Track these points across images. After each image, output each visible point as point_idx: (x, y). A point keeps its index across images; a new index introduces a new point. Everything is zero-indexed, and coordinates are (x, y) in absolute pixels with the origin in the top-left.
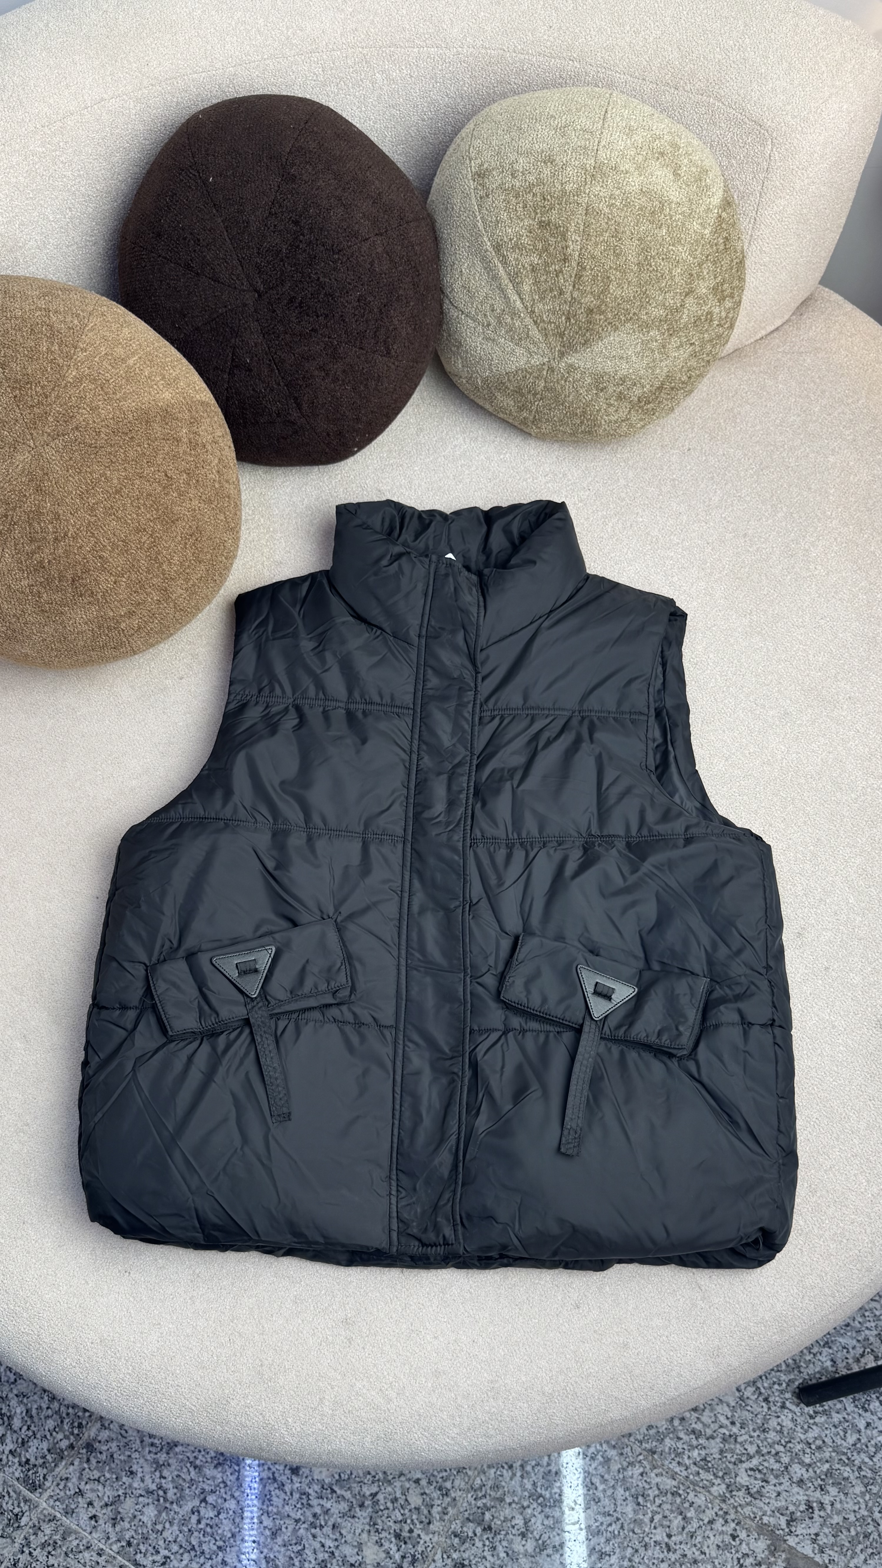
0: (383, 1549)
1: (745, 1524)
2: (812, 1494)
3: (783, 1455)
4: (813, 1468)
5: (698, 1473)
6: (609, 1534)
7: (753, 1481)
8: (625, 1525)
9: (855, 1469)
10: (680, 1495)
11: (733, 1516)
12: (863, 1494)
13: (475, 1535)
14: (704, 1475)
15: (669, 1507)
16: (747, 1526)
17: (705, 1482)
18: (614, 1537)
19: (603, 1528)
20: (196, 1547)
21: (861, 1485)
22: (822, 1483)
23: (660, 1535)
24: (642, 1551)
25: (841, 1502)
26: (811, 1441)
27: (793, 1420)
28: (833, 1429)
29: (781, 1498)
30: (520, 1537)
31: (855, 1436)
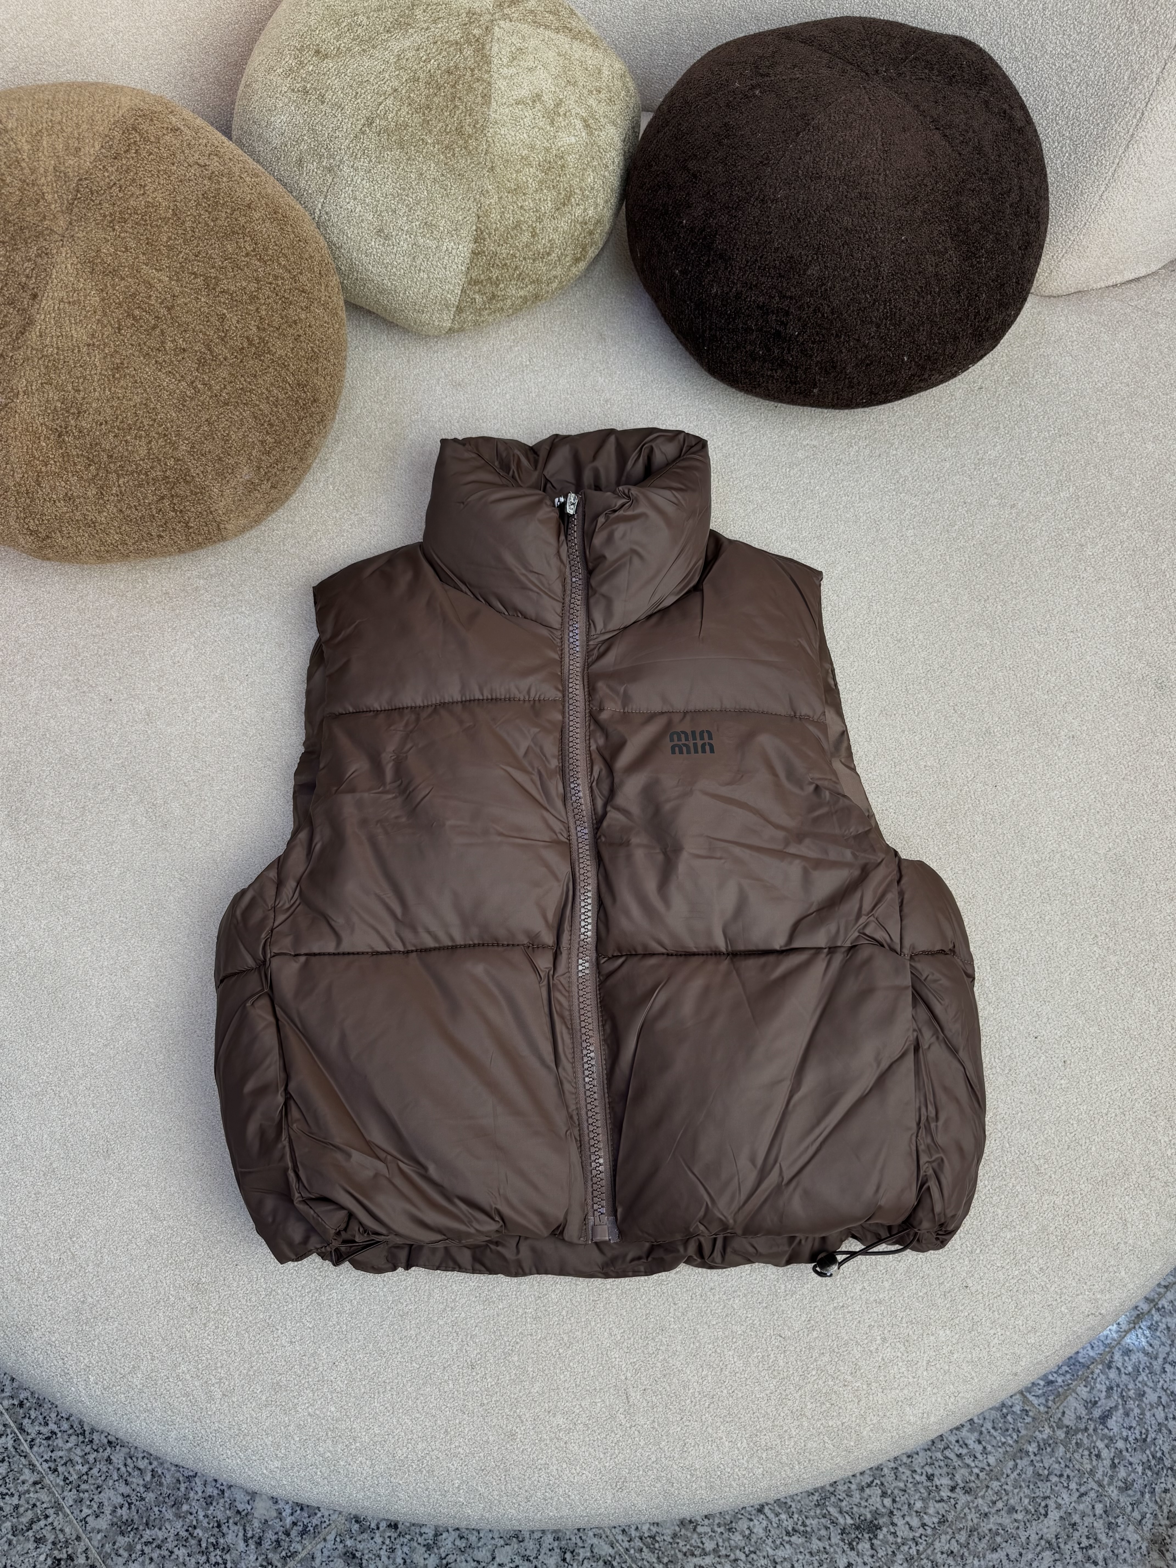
0: (277, 1507)
13: (378, 1528)
30: (424, 1549)
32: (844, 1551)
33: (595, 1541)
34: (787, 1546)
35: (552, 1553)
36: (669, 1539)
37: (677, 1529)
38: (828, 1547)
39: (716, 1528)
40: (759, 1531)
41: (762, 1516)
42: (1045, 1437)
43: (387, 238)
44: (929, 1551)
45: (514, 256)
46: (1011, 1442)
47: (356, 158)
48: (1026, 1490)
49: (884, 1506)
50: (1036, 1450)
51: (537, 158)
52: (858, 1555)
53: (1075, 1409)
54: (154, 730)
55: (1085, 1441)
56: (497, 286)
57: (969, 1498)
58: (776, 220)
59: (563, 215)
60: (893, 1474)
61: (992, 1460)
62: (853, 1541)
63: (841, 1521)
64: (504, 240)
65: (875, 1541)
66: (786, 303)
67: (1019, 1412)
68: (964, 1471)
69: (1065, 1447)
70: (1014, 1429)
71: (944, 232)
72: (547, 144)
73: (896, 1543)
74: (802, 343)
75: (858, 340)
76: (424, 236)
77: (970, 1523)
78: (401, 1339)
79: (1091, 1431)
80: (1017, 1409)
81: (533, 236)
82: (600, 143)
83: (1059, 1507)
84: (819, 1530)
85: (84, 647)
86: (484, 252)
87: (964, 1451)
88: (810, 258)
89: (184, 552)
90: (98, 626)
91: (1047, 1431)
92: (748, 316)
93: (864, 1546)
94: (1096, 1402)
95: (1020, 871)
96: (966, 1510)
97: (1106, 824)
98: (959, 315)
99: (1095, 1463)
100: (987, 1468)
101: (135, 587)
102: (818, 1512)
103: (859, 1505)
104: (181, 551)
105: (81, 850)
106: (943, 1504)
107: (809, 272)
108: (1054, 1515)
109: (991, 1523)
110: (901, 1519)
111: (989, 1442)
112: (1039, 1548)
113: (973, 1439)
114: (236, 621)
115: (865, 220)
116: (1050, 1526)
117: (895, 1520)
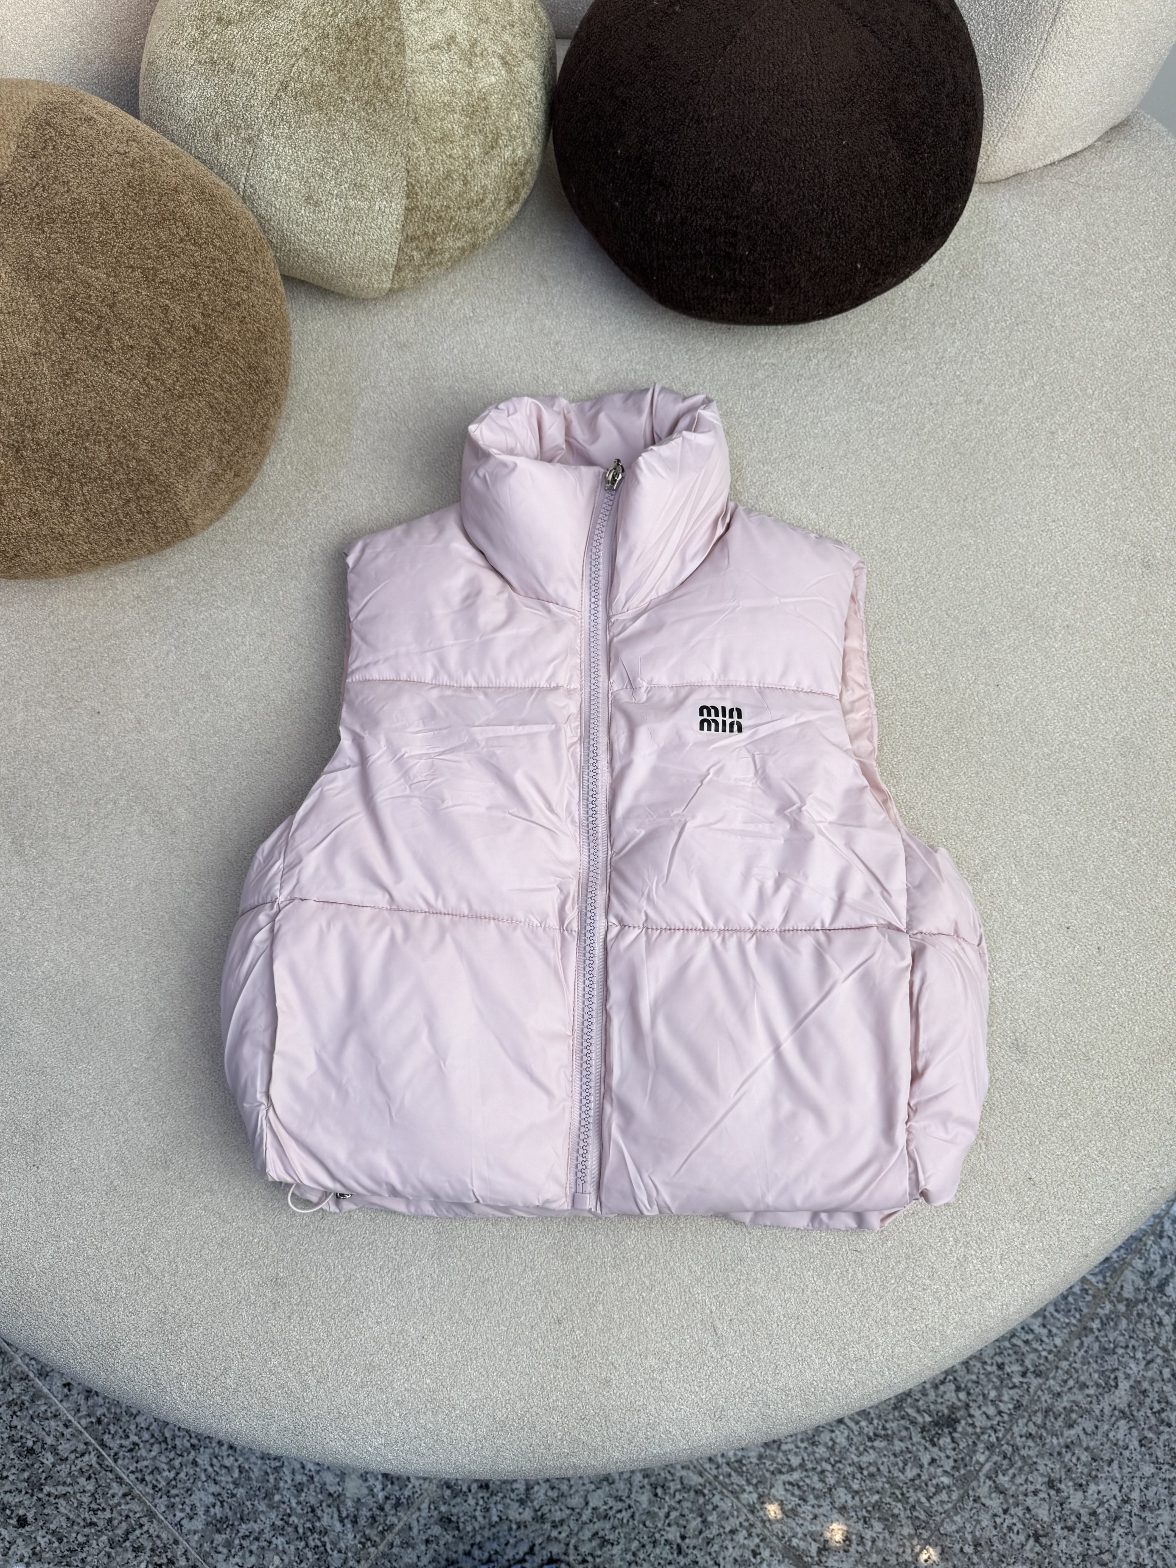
0: (367, 1484)
1: (771, 1542)
2: (853, 1524)
3: (829, 1475)
4: (861, 1496)
5: (730, 1475)
6: (616, 1520)
7: (789, 1496)
8: (637, 1516)
9: (908, 1507)
10: (704, 1495)
11: (759, 1531)
12: (911, 1537)
13: (470, 1491)
14: (735, 1478)
15: (689, 1505)
16: (772, 1545)
17: (735, 1487)
18: (622, 1525)
19: (611, 1513)
20: (169, 1440)
21: (911, 1527)
22: (866, 1515)
23: (673, 1534)
24: (649, 1547)
25: (884, 1539)
26: (864, 1465)
27: (848, 1438)
28: (892, 1458)
29: (817, 1522)
30: (517, 1504)
31: (916, 1471)
32: (926, 1448)
33: (684, 1473)
34: (871, 1451)
35: (645, 1490)
36: (755, 1460)
37: (762, 1450)
38: (910, 1447)
39: (800, 1444)
40: (842, 1440)
41: (843, 1426)
42: (1107, 1312)
43: (316, 204)
44: (1008, 1437)
45: (448, 207)
46: (1074, 1321)
47: (275, 125)
48: (1095, 1366)
49: (960, 1400)
50: (1099, 1326)
51: (459, 103)
52: (940, 1450)
53: (1133, 1281)
54: (147, 737)
55: (1146, 1311)
56: (434, 240)
57: (1040, 1381)
58: (714, 140)
59: (492, 159)
60: (964, 1369)
61: (1058, 1341)
62: (934, 1437)
63: (920, 1419)
64: (437, 191)
65: (956, 1435)
66: (733, 223)
67: (1078, 1292)
68: (1033, 1356)
69: (1127, 1319)
70: (1076, 1309)
71: (884, 132)
72: (467, 88)
73: (976, 1433)
74: (754, 263)
75: (810, 253)
76: (355, 198)
77: (1045, 1405)
78: (486, 1305)
79: (1150, 1300)
80: (1077, 1290)
81: (465, 184)
82: (521, 80)
83: (1128, 1377)
84: (900, 1431)
85: (63, 662)
86: (418, 207)
87: (1030, 1337)
88: (752, 175)
89: (153, 553)
90: (74, 640)
91: (1108, 1306)
92: (696, 241)
93: (945, 1441)
94: (1152, 1273)
95: (1032, 766)
96: (1040, 1393)
97: (1110, 709)
98: (907, 215)
99: (1157, 1330)
100: (1055, 1350)
101: (104, 595)
102: (897, 1414)
103: (935, 1402)
104: (150, 552)
105: (92, 868)
106: (1016, 1390)
107: (753, 189)
108: (1124, 1385)
109: (1065, 1401)
110: (977, 1410)
111: (1054, 1325)
112: (1114, 1419)
113: (1038, 1324)
114: (214, 617)
115: (804, 129)
116: (1121, 1396)
117: (972, 1412)
